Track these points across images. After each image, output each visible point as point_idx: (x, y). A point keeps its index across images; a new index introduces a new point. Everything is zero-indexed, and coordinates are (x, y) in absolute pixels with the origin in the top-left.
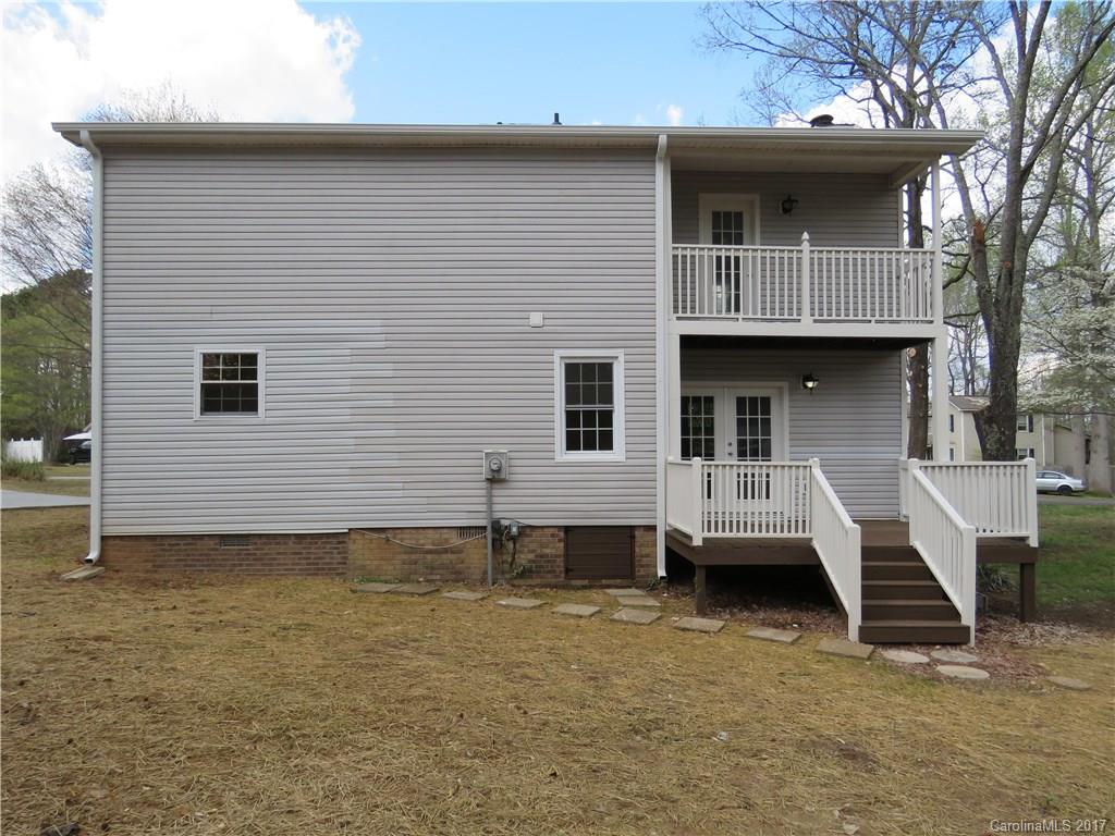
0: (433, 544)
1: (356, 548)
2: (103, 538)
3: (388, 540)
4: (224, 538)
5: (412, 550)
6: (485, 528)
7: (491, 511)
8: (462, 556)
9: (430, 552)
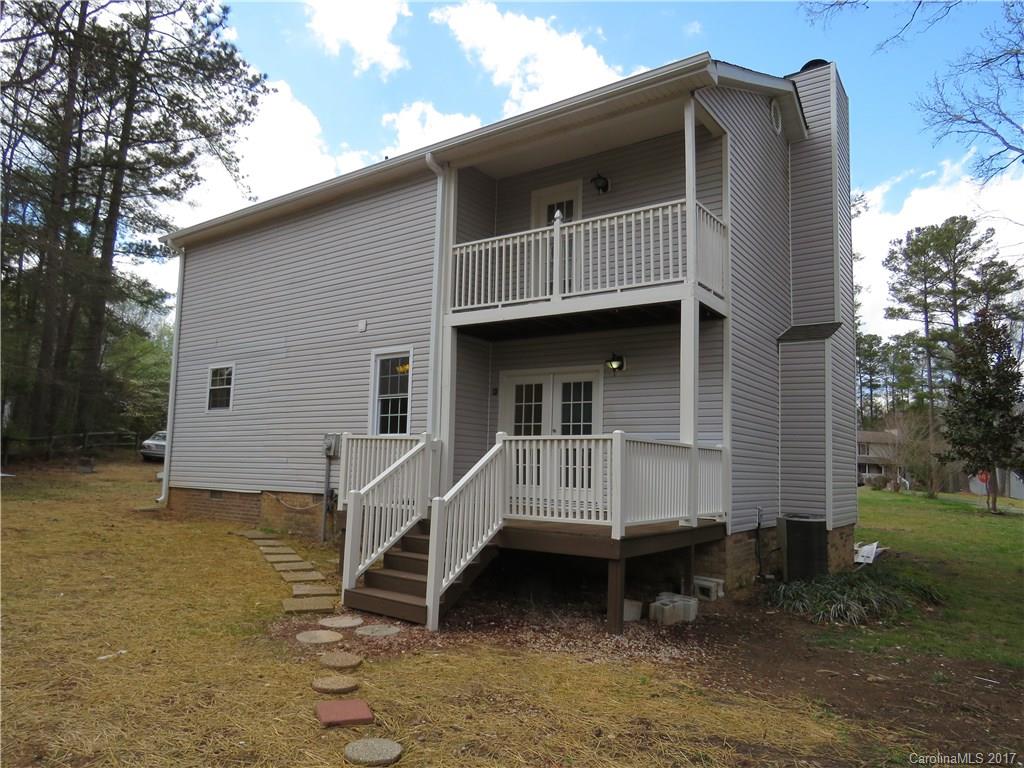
0: (301, 506)
1: (266, 504)
2: (170, 488)
3: (278, 500)
4: (214, 493)
5: (290, 510)
6: (322, 495)
7: (329, 483)
8: (314, 517)
9: (298, 512)
